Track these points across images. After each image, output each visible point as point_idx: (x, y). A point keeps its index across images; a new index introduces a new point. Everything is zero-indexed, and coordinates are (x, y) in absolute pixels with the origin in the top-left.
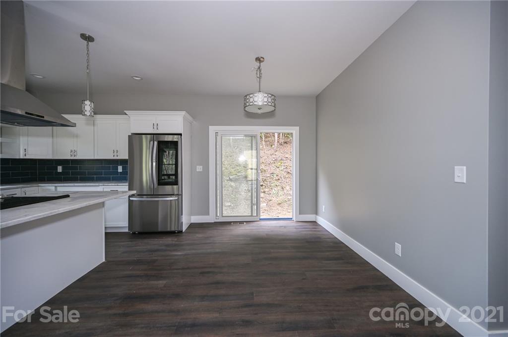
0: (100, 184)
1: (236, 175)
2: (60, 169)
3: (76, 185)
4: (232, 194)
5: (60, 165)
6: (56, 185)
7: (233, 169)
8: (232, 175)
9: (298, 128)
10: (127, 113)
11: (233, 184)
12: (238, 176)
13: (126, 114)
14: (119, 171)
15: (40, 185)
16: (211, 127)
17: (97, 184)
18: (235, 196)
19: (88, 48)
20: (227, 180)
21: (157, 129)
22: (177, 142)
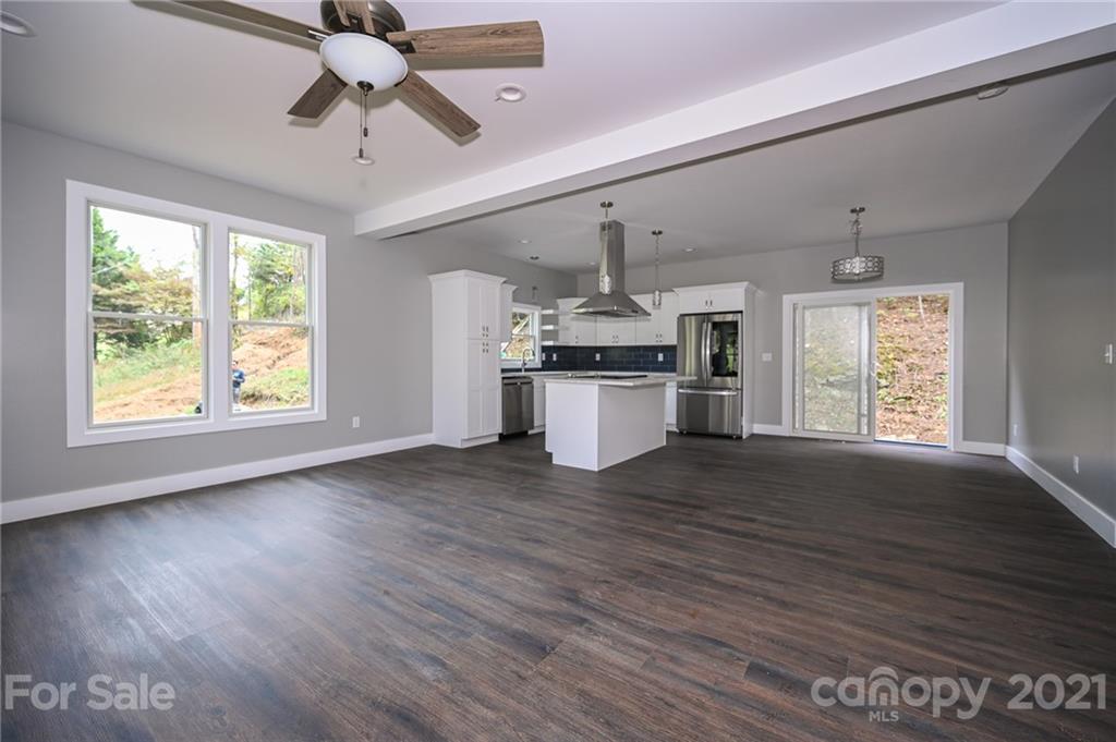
1: (843, 374)
2: (598, 357)
4: (833, 410)
5: (598, 353)
7: (836, 362)
8: (832, 375)
9: (961, 285)
11: (835, 393)
12: (848, 377)
13: (674, 291)
14: (659, 360)
16: (785, 297)
18: (839, 414)
20: (823, 385)
21: (711, 306)
22: (737, 322)
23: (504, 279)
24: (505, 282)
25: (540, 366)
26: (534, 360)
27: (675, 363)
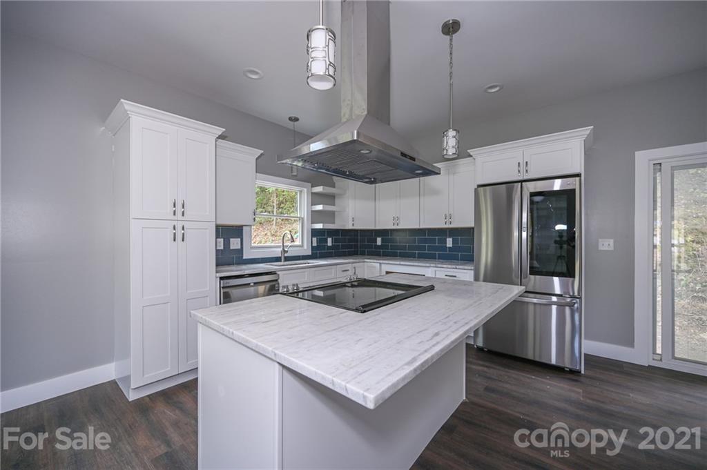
0: (432, 265)
2: (379, 241)
3: (402, 263)
5: (379, 236)
6: (381, 262)
10: (471, 154)
13: (471, 156)
14: (448, 246)
15: (365, 260)
16: (639, 153)
17: (428, 265)
19: (451, 44)
21: (527, 171)
22: (573, 191)
23: (220, 131)
24: (221, 137)
25: (310, 253)
26: (302, 246)
27: (471, 250)
